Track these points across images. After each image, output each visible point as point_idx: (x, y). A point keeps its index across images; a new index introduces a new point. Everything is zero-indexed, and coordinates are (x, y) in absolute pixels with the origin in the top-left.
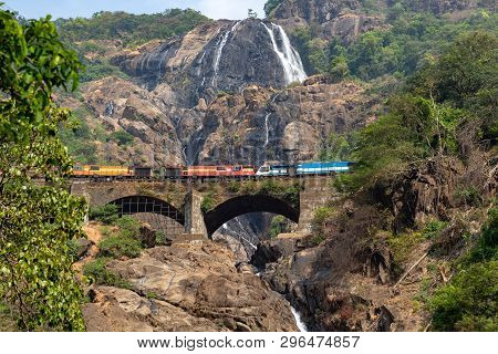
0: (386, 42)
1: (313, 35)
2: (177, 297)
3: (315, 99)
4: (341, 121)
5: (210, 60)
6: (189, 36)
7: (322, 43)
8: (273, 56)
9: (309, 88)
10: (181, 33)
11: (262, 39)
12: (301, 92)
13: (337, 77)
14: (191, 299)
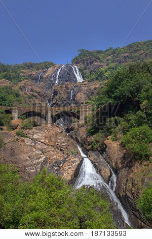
0: (106, 71)
1: (85, 69)
2: (43, 141)
3: (85, 86)
4: (93, 93)
5: (56, 76)
6: (50, 69)
7: (88, 71)
8: (74, 75)
9: (84, 83)
10: (47, 68)
11: (71, 70)
12: (82, 84)
13: (92, 80)
14: (47, 141)
